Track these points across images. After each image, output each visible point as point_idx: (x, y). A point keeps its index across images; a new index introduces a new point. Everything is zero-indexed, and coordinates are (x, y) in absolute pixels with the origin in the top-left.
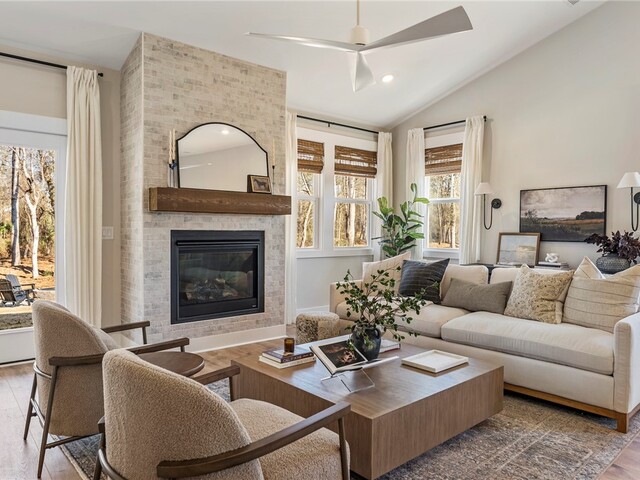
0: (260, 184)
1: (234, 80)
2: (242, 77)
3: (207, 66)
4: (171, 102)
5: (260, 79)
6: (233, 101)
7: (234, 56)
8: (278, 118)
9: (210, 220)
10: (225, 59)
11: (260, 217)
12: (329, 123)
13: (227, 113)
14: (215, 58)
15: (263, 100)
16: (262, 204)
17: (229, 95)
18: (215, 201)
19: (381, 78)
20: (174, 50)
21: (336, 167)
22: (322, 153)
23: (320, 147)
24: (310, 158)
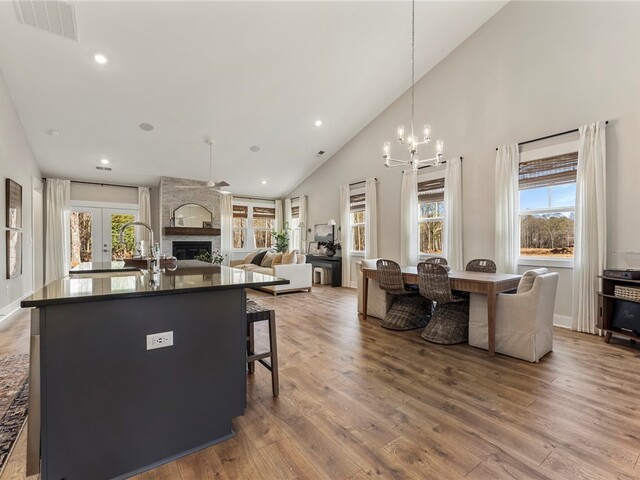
0: (207, 225)
20: (174, 181)
21: (254, 216)
22: (246, 210)
23: (246, 208)
24: (240, 212)
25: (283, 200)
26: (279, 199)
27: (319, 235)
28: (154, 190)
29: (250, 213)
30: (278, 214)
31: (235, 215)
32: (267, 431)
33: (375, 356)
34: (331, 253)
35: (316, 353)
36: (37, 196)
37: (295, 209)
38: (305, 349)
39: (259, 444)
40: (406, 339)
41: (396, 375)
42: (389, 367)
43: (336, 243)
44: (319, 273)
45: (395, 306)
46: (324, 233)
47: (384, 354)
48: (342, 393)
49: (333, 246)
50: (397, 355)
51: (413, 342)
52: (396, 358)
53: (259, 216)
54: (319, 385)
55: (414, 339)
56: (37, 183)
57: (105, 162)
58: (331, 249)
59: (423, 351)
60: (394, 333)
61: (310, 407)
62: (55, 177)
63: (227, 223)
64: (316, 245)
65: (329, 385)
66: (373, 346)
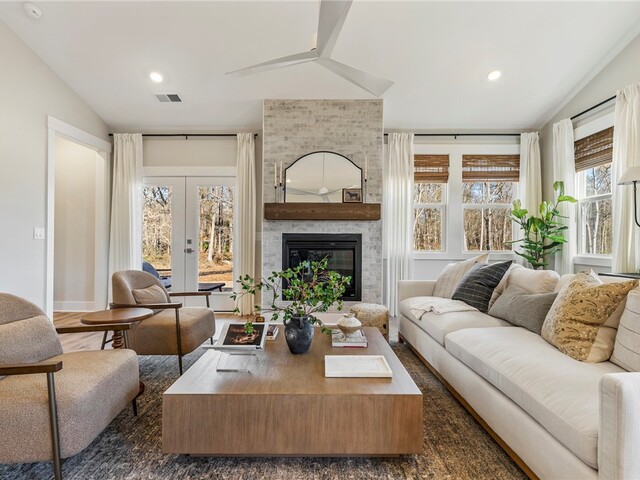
0: (351, 195)
1: (332, 117)
2: (341, 113)
3: (310, 112)
4: (283, 143)
5: (357, 111)
6: (332, 133)
7: (332, 99)
8: (375, 139)
9: (312, 226)
10: (325, 103)
11: (357, 222)
12: (455, 135)
13: (327, 143)
14: (317, 104)
15: (360, 127)
16: (351, 212)
17: (329, 129)
18: (308, 211)
19: (487, 76)
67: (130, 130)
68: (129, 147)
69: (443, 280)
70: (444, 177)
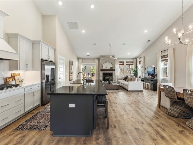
0: (111, 68)
11: (112, 71)
12: (125, 59)
13: (108, 61)
20: (103, 56)
21: (126, 64)
22: (124, 63)
23: (123, 62)
24: (122, 63)
25: (136, 59)
26: (135, 58)
27: (149, 71)
28: (99, 59)
29: (125, 63)
30: (134, 63)
31: (120, 65)
32: (98, 139)
33: (154, 126)
34: (153, 78)
35: (130, 117)
36: (77, 63)
37: (140, 62)
38: (127, 114)
39: (94, 142)
40: (176, 122)
41: (159, 138)
42: (158, 133)
43: (155, 74)
44: (148, 85)
45: (174, 105)
46: (151, 70)
47: (159, 126)
48: (130, 137)
49: (154, 75)
50: (165, 128)
51: (179, 125)
52: (164, 130)
53: (128, 64)
54: (123, 130)
55: (180, 123)
56: (77, 60)
57: (88, 54)
58: (153, 76)
59: (183, 131)
60: (171, 117)
61: (116, 137)
62: (80, 58)
63: (118, 67)
64: (148, 74)
65: (127, 131)
66: (156, 121)
67: (81, 58)
68: (81, 60)
69: (122, 78)
70: (123, 65)
